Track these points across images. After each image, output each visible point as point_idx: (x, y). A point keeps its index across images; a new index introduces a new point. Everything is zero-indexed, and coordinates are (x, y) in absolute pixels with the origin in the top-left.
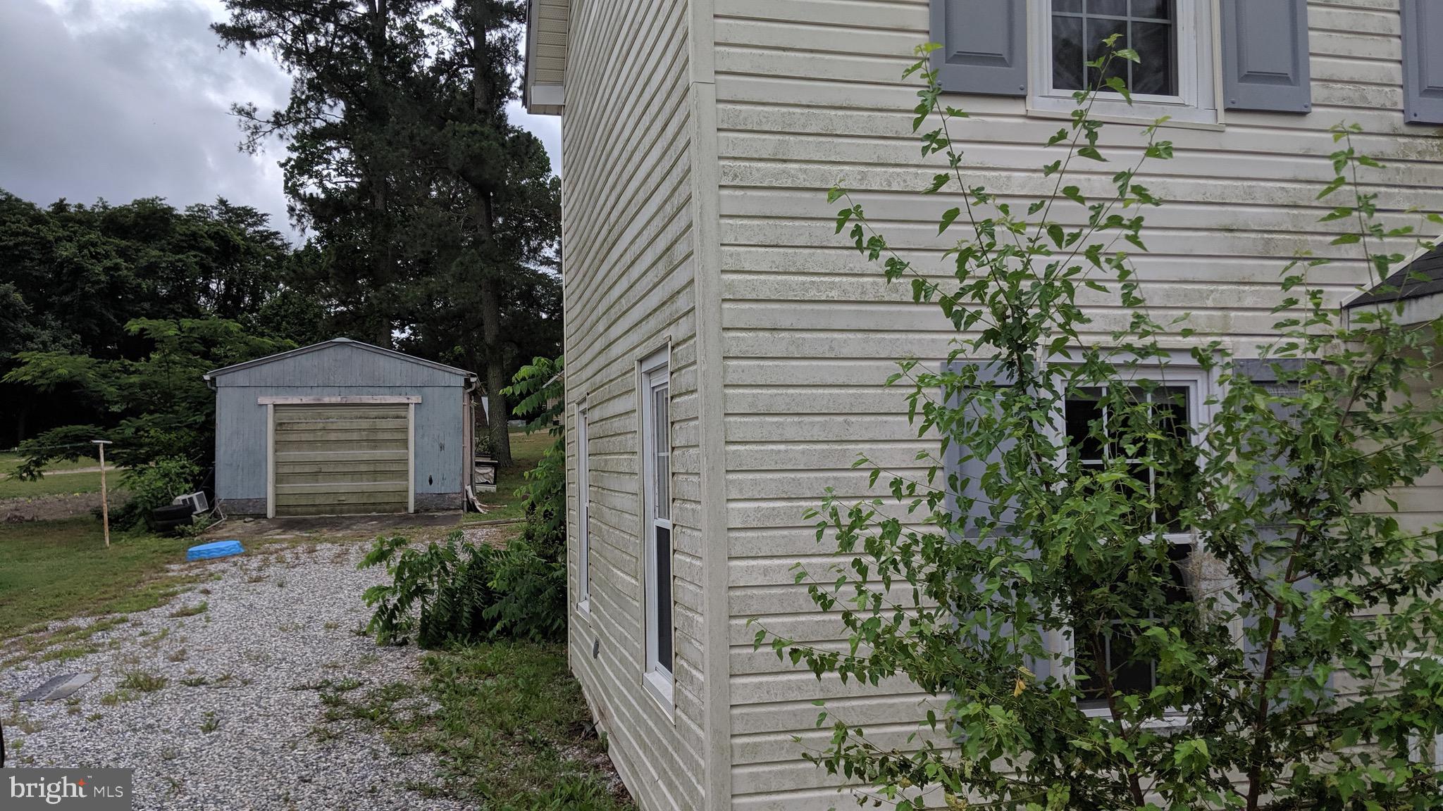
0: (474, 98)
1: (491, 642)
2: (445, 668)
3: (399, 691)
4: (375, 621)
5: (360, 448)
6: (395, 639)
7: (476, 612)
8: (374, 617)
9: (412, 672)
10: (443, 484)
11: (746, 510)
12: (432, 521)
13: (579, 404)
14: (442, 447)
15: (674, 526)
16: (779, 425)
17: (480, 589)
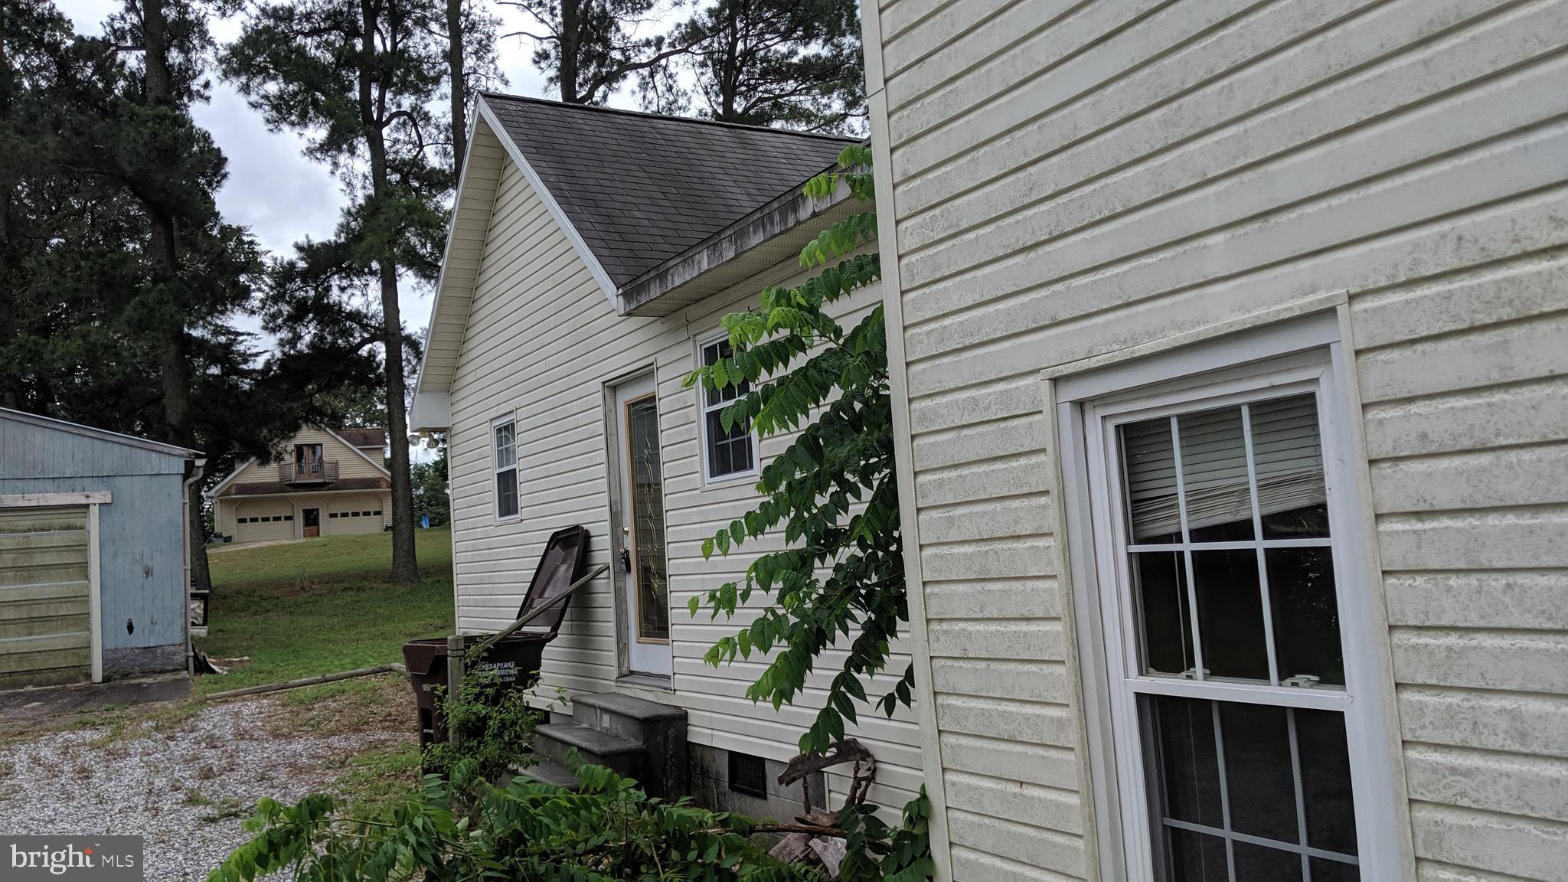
0: (143, 90)
5: (3, 581)
10: (152, 632)
14: (148, 572)
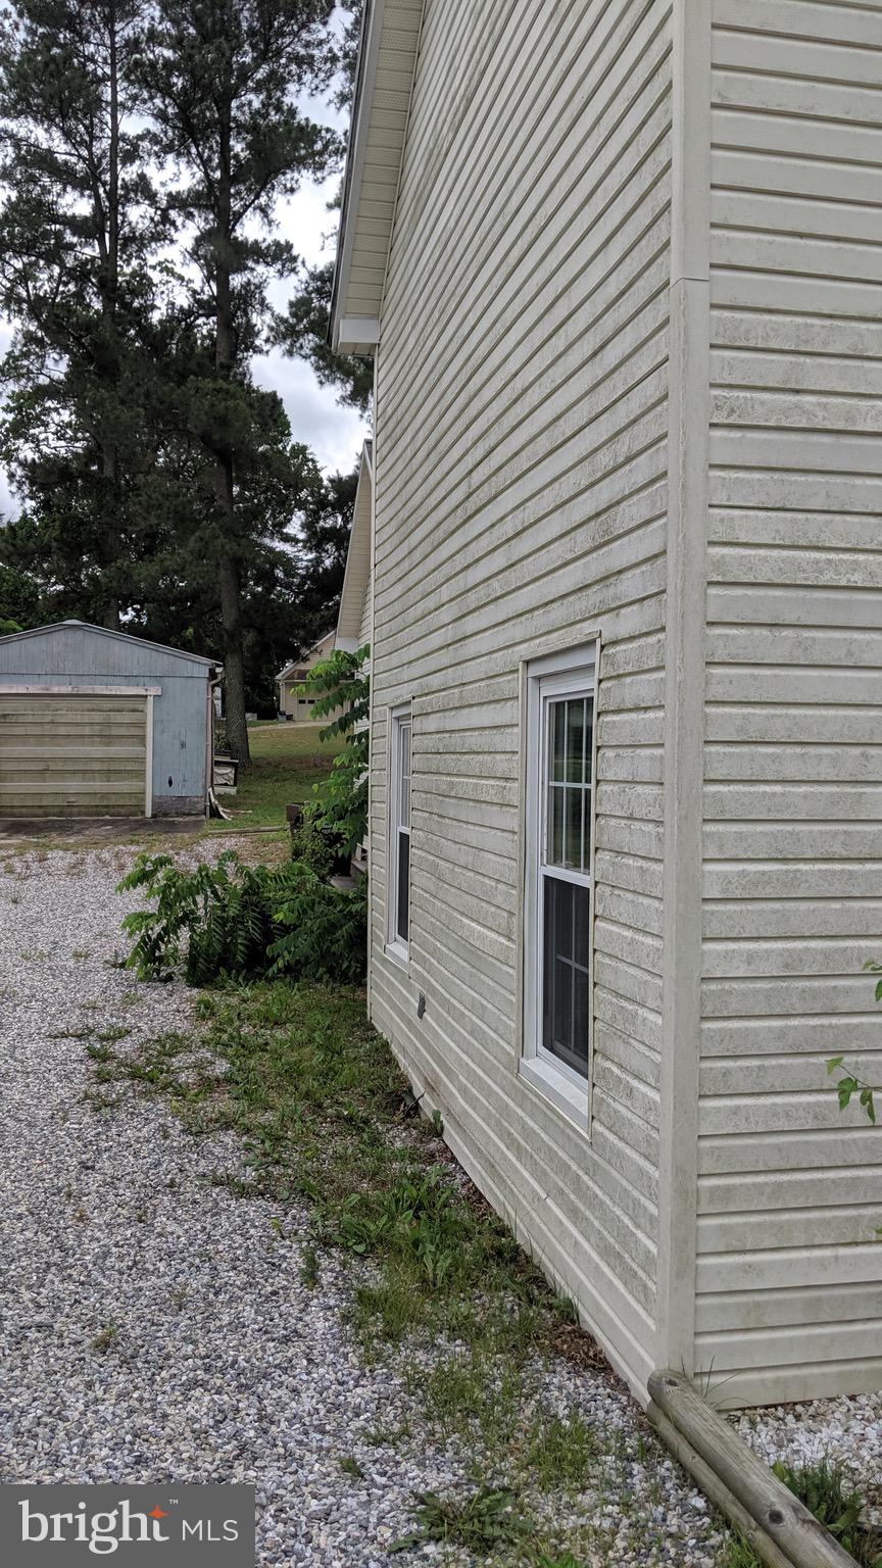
0: (215, 352)
1: (270, 980)
2: (224, 1013)
3: (174, 1044)
4: (136, 953)
5: (93, 744)
6: (158, 974)
7: (252, 946)
8: (135, 949)
9: (186, 1018)
10: (184, 787)
11: (726, 874)
12: (172, 827)
13: (392, 709)
14: (183, 745)
15: (596, 883)
16: (775, 758)
17: (256, 918)
